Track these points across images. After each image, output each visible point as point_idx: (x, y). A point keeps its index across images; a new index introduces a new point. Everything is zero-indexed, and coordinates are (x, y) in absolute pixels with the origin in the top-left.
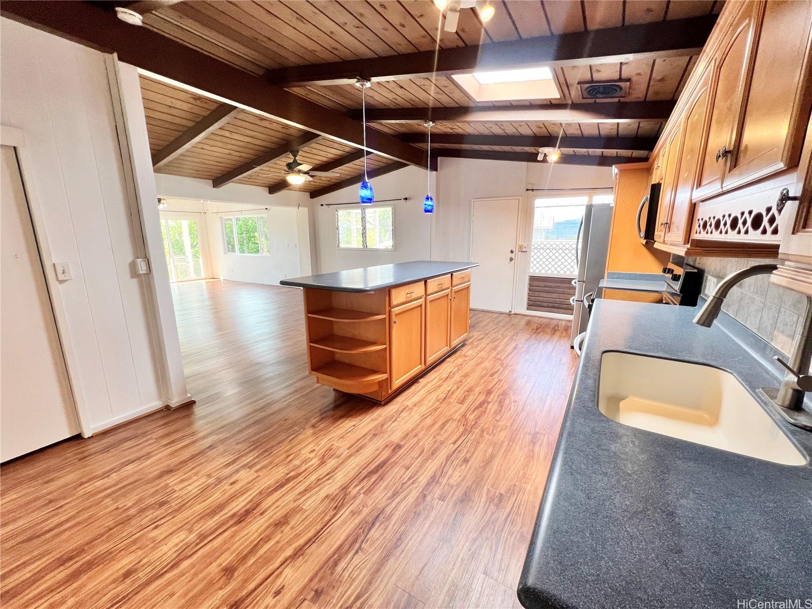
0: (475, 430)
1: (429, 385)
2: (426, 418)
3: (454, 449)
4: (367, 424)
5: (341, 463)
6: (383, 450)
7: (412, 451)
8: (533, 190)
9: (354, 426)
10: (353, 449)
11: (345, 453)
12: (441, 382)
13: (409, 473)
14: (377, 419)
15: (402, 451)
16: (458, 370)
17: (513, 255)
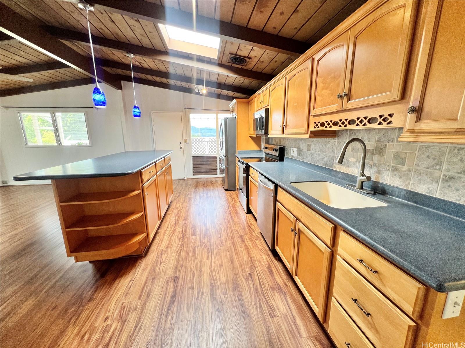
0: (213, 247)
1: (167, 233)
2: (180, 252)
3: (210, 262)
4: (142, 274)
5: (141, 313)
6: (167, 286)
7: (187, 276)
8: (188, 108)
9: (131, 280)
10: (144, 297)
11: (139, 303)
12: (173, 227)
13: (195, 291)
14: (147, 268)
15: (180, 279)
16: (179, 217)
17: (182, 146)
